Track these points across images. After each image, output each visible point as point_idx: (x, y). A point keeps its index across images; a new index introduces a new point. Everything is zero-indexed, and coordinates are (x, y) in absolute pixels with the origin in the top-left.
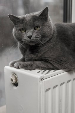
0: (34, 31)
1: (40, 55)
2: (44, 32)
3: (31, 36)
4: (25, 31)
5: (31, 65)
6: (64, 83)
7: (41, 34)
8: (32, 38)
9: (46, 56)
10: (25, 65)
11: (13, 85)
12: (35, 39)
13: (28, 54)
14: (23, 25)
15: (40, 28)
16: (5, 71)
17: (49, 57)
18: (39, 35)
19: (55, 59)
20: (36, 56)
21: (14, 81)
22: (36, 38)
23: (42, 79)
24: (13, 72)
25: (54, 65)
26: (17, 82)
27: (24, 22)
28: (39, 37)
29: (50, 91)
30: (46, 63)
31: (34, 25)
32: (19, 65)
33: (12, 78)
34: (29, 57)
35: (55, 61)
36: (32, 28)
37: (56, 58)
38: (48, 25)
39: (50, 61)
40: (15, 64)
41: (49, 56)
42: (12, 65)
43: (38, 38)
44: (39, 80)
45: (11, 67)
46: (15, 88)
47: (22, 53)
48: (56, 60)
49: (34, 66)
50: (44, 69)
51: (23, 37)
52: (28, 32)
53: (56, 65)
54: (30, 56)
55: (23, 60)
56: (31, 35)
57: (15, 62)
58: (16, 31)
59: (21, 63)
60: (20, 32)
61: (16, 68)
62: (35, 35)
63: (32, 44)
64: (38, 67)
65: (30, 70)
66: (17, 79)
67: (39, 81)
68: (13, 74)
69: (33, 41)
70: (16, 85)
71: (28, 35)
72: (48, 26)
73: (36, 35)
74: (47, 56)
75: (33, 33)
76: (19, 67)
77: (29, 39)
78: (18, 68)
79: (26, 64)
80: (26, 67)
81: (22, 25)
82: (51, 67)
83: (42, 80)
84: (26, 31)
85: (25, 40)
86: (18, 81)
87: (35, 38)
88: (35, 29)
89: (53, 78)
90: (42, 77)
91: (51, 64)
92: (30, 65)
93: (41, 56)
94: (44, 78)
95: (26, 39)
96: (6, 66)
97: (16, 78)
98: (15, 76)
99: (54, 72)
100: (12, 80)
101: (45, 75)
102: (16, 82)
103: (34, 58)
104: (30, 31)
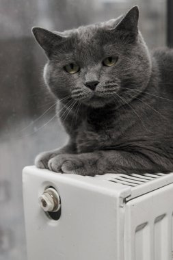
0: (101, 69)
1: (119, 134)
2: (128, 73)
3: (96, 83)
4: (79, 71)
5: (95, 163)
7: (120, 78)
8: (97, 88)
9: (134, 136)
10: (79, 163)
11: (47, 216)
12: (105, 90)
13: (85, 132)
14: (71, 54)
15: (120, 60)
16: (24, 180)
17: (142, 140)
18: (117, 79)
19: (156, 145)
20: (107, 137)
21: (50, 204)
22: (109, 87)
23: (127, 199)
24: (46, 182)
25: (156, 161)
26: (58, 210)
27: (74, 45)
28: (115, 86)
29: (147, 230)
30: (133, 157)
31: (103, 55)
32: (61, 162)
33: (44, 197)
34: (88, 140)
35: (157, 150)
36: (96, 62)
37: (159, 142)
38: (138, 53)
39: (144, 152)
40: (50, 161)
41: (140, 137)
42: (44, 164)
43: (112, 86)
44: (119, 202)
45: (41, 168)
46: (53, 223)
47: (69, 131)
48: (160, 148)
49: (103, 164)
50: (128, 171)
52: (86, 73)
53: (161, 162)
54: (90, 138)
55: (72, 149)
56: (96, 79)
57: (50, 156)
58: (54, 70)
59: (68, 156)
60: (64, 73)
61: (53, 170)
62: (104, 79)
63: (96, 105)
64: (112, 168)
65: (93, 175)
66: (57, 201)
67: (118, 206)
69: (100, 95)
70: (55, 215)
71: (88, 80)
72: (139, 56)
73: (107, 79)
74: (135, 138)
75: (99, 74)
76: (63, 168)
77: (90, 90)
78: (61, 171)
79: (80, 161)
80: (80, 168)
81: (69, 55)
82: (148, 166)
83: (125, 201)
84: (82, 70)
85: (79, 92)
86: (59, 205)
87: (106, 87)
88: (104, 64)
89: (153, 197)
91: (147, 157)
92: (90, 161)
93: (119, 138)
94: (130, 196)
95: (82, 92)
96: (26, 166)
97: (55, 198)
98: (53, 194)
99: (156, 180)
100: (44, 204)
101: (133, 189)
102: (56, 207)
103: (101, 144)
104: (92, 69)
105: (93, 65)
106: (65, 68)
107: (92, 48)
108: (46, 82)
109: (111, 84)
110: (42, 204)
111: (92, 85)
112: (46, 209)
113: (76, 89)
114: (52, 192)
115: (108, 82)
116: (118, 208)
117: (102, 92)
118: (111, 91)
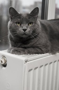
6: (42, 66)
18: (32, 30)
21: (4, 62)
23: (27, 61)
24: (3, 55)
29: (32, 71)
33: (2, 60)
44: (24, 62)
46: (4, 68)
66: (6, 61)
68: (3, 57)
70: (5, 65)
75: (27, 27)
83: (26, 62)
85: (20, 32)
86: (6, 63)
87: (29, 32)
89: (34, 61)
90: (26, 59)
98: (5, 59)
100: (2, 62)
101: (29, 58)
104: (25, 25)
110: (1, 62)
112: (2, 64)
116: (24, 64)
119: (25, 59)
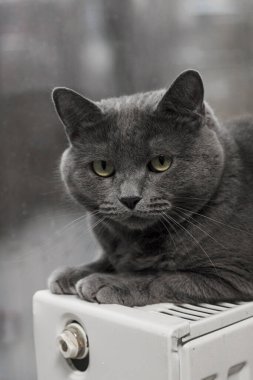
0: (146, 177)
3: (136, 200)
4: (112, 175)
7: (173, 192)
8: (137, 207)
11: (68, 366)
12: (149, 209)
16: (35, 312)
19: (242, 265)
21: (73, 348)
22: (155, 205)
24: (67, 315)
26: (84, 356)
28: (166, 204)
33: (64, 337)
35: (243, 272)
36: (138, 164)
40: (78, 284)
43: (160, 205)
51: (104, 196)
52: (122, 181)
56: (137, 195)
66: (83, 344)
68: (68, 324)
70: (80, 363)
71: (124, 194)
75: (142, 186)
77: (127, 209)
81: (102, 147)
86: (86, 349)
87: (151, 206)
88: (151, 168)
95: (114, 209)
97: (80, 338)
98: (77, 332)
100: (65, 347)
102: (81, 351)
105: (133, 171)
106: (91, 166)
107: (133, 145)
108: (63, 177)
109: (159, 202)
110: (60, 347)
111: (131, 202)
112: (67, 355)
113: (107, 203)
114: (76, 329)
115: (155, 199)
117: (145, 212)
118: (158, 211)
119: (175, 332)
